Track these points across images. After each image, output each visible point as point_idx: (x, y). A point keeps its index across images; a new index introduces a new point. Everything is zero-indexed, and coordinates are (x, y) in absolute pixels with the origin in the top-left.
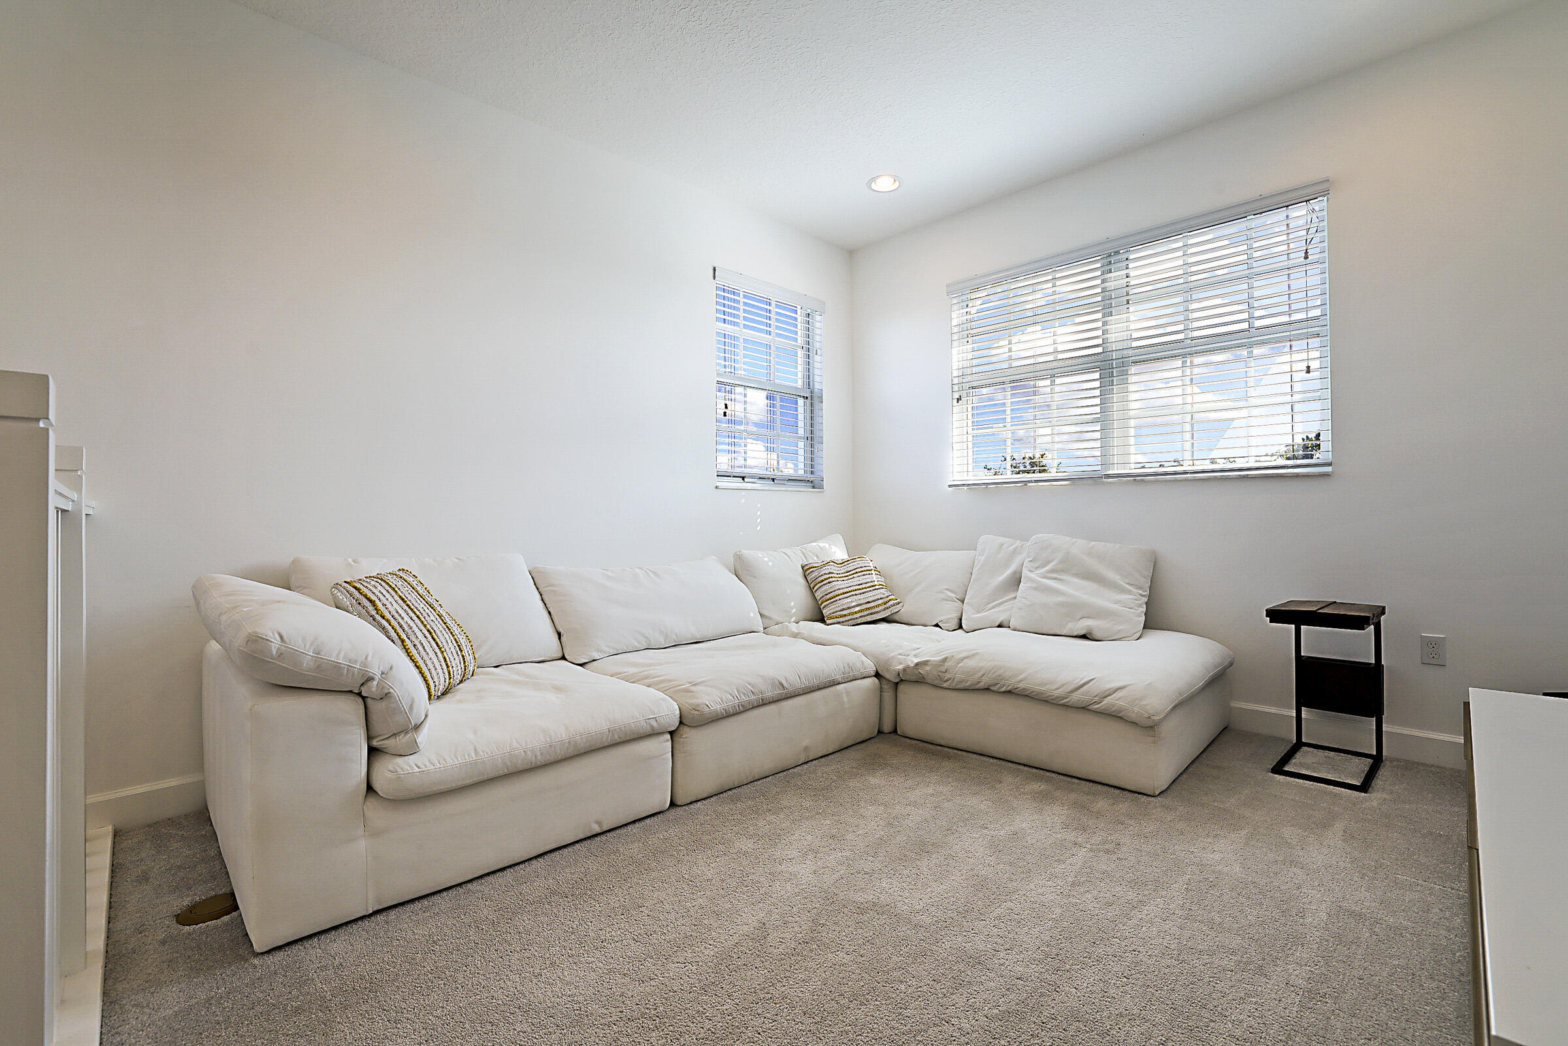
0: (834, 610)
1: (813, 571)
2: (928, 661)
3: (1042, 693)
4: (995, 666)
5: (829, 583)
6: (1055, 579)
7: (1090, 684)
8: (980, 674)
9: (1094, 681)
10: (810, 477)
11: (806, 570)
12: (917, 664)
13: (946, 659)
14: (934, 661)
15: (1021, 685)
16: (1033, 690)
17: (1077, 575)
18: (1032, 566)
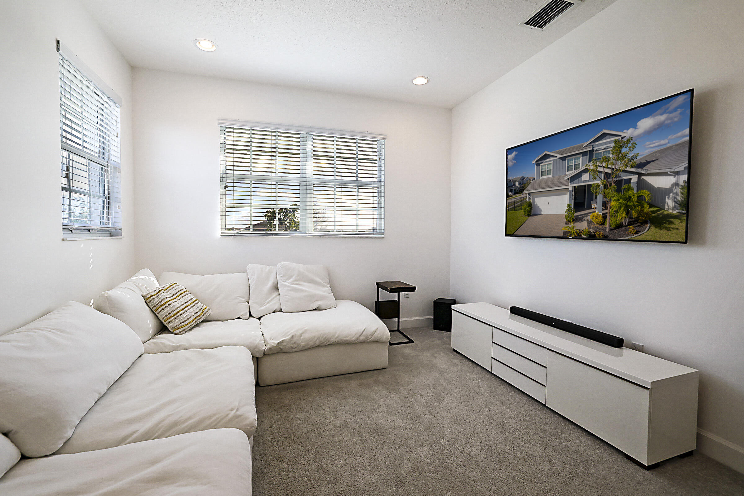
0: (179, 323)
1: (154, 299)
2: (283, 341)
3: (348, 341)
4: (321, 334)
5: (169, 305)
6: (297, 284)
7: (365, 332)
8: (315, 339)
9: (366, 329)
10: (106, 226)
11: (147, 299)
12: (278, 344)
13: (293, 336)
14: (287, 339)
15: (337, 340)
16: (343, 340)
17: (305, 281)
18: (284, 279)
